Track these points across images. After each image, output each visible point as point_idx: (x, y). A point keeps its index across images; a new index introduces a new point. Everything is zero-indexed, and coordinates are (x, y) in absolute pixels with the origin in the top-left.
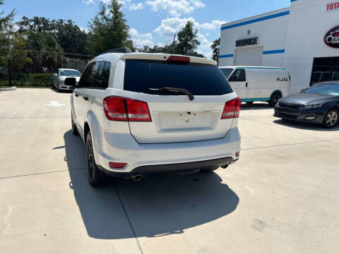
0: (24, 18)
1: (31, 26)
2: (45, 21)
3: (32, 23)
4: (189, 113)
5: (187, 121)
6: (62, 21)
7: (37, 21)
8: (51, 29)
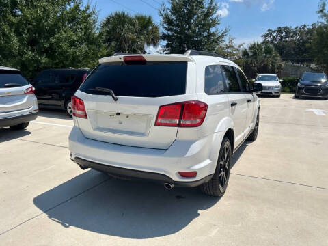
0: (269, 30)
1: (274, 37)
2: (287, 30)
3: (275, 34)
4: (118, 114)
5: (120, 123)
6: (305, 26)
7: (279, 31)
8: (292, 36)
